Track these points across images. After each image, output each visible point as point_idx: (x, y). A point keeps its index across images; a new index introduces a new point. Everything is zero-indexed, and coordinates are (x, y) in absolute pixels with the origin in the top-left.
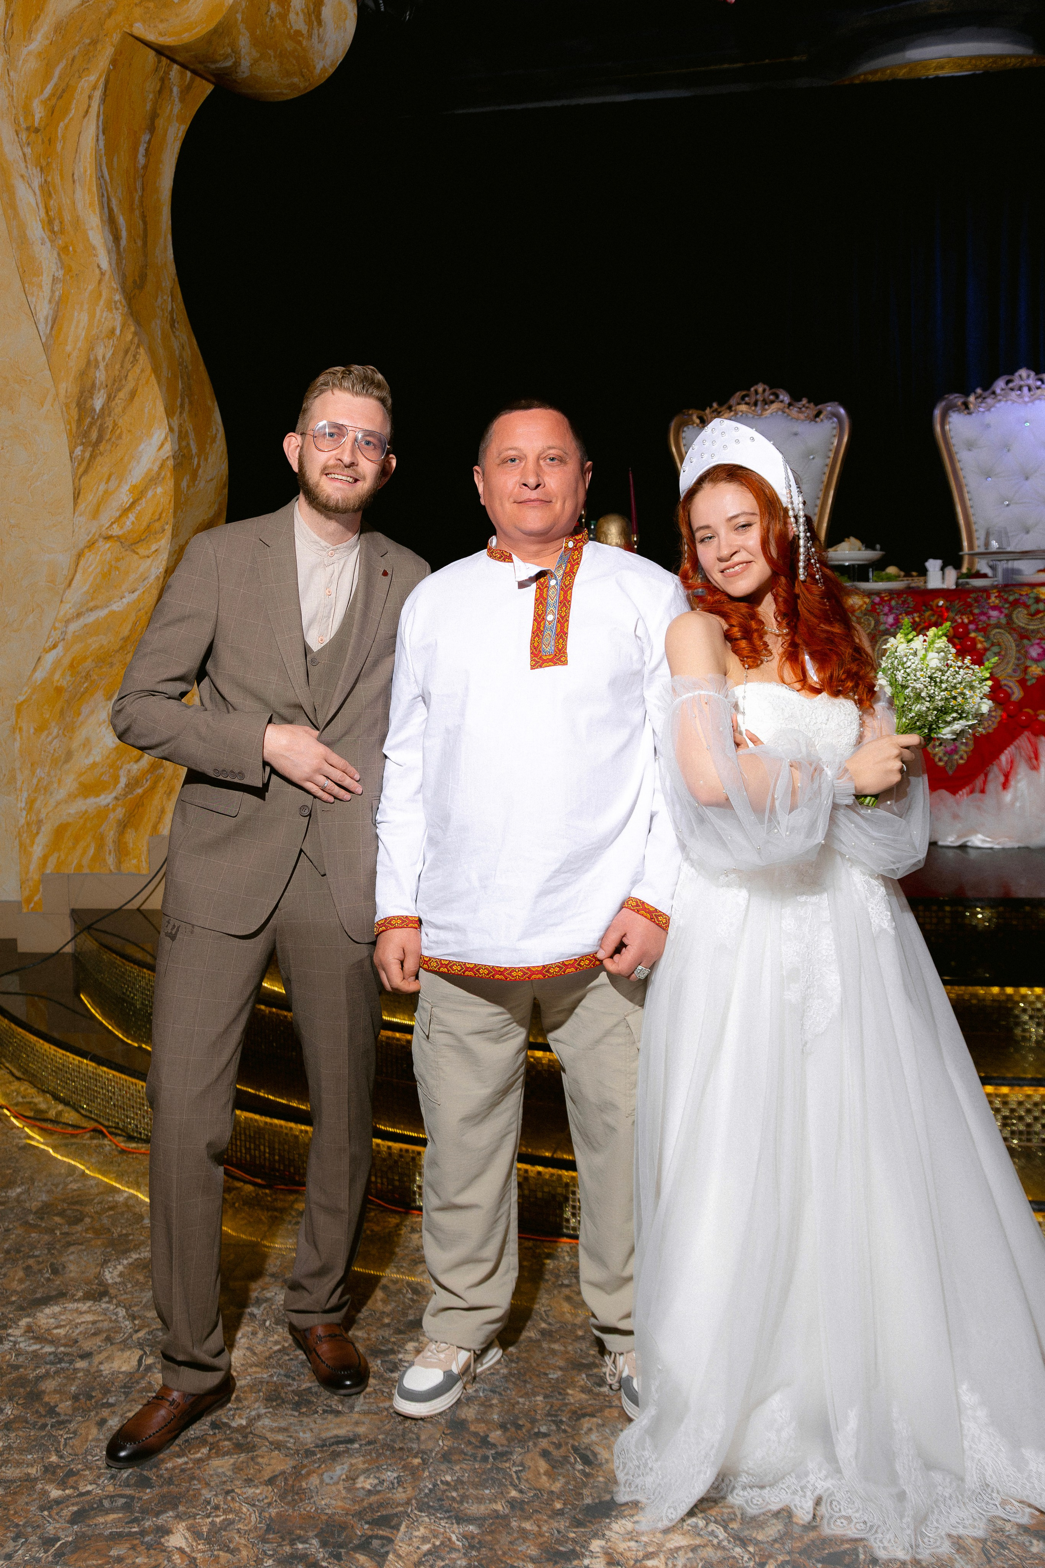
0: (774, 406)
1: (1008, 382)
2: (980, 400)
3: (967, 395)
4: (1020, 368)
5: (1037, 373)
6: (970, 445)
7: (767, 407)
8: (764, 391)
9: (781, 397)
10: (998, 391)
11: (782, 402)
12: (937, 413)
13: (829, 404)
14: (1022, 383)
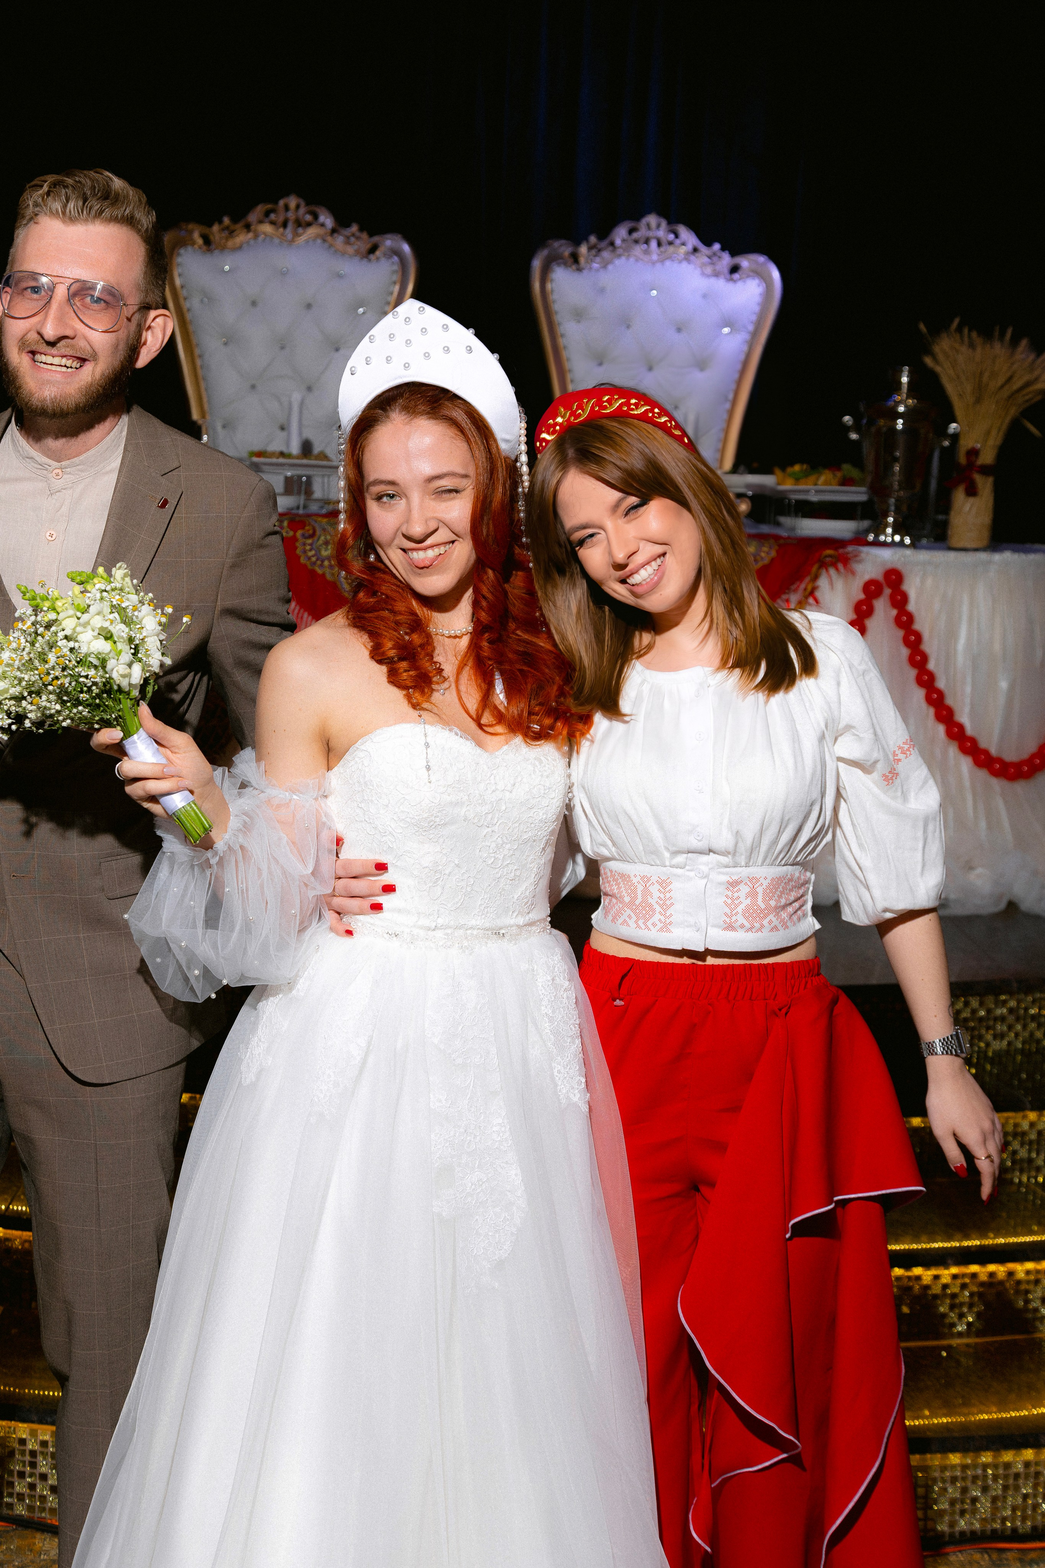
0: (312, 231)
1: (631, 231)
2: (594, 252)
3: (577, 243)
4: (649, 213)
5: (670, 223)
6: (579, 315)
7: (300, 230)
8: (298, 207)
9: (322, 218)
10: (618, 242)
11: (323, 225)
12: (537, 264)
13: (389, 236)
14: (651, 234)
